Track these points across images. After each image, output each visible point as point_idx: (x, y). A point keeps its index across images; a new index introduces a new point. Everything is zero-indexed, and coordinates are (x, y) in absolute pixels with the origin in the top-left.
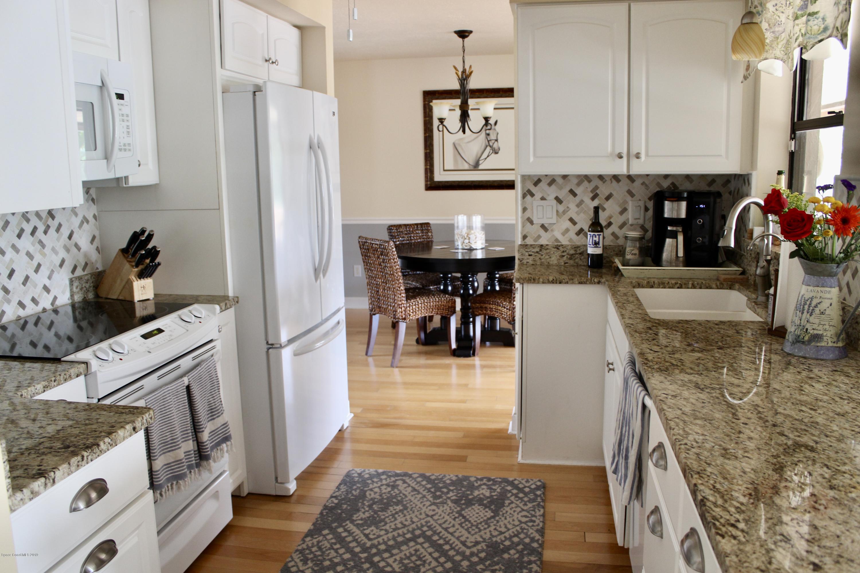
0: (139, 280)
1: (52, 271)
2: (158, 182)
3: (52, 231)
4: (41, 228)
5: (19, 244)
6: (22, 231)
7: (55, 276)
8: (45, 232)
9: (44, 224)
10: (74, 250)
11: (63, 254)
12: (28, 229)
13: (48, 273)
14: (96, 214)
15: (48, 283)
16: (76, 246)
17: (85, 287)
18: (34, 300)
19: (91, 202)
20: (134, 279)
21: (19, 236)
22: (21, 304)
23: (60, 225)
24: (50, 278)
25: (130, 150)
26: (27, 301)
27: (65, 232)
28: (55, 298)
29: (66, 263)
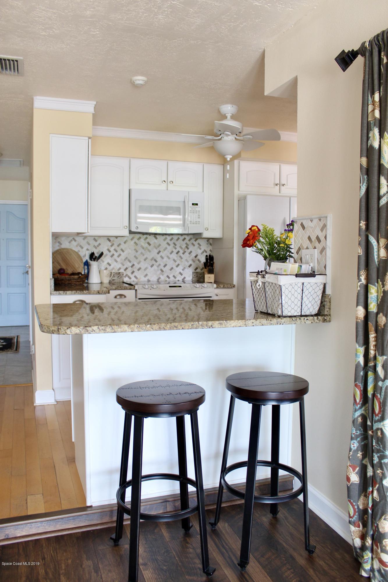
0: (208, 274)
1: (185, 268)
2: (222, 237)
3: (187, 254)
4: (181, 251)
5: (171, 256)
6: (172, 252)
7: (186, 270)
8: (183, 254)
9: (183, 251)
10: (198, 262)
11: (191, 262)
12: (175, 251)
13: (182, 268)
14: (212, 250)
15: (182, 272)
16: (199, 260)
17: (199, 276)
18: (174, 276)
19: (209, 245)
20: (206, 273)
21: (171, 253)
22: (168, 277)
23: (191, 252)
24: (183, 270)
25: (199, 224)
26: (171, 276)
27: (193, 255)
28: (185, 278)
29: (192, 266)
